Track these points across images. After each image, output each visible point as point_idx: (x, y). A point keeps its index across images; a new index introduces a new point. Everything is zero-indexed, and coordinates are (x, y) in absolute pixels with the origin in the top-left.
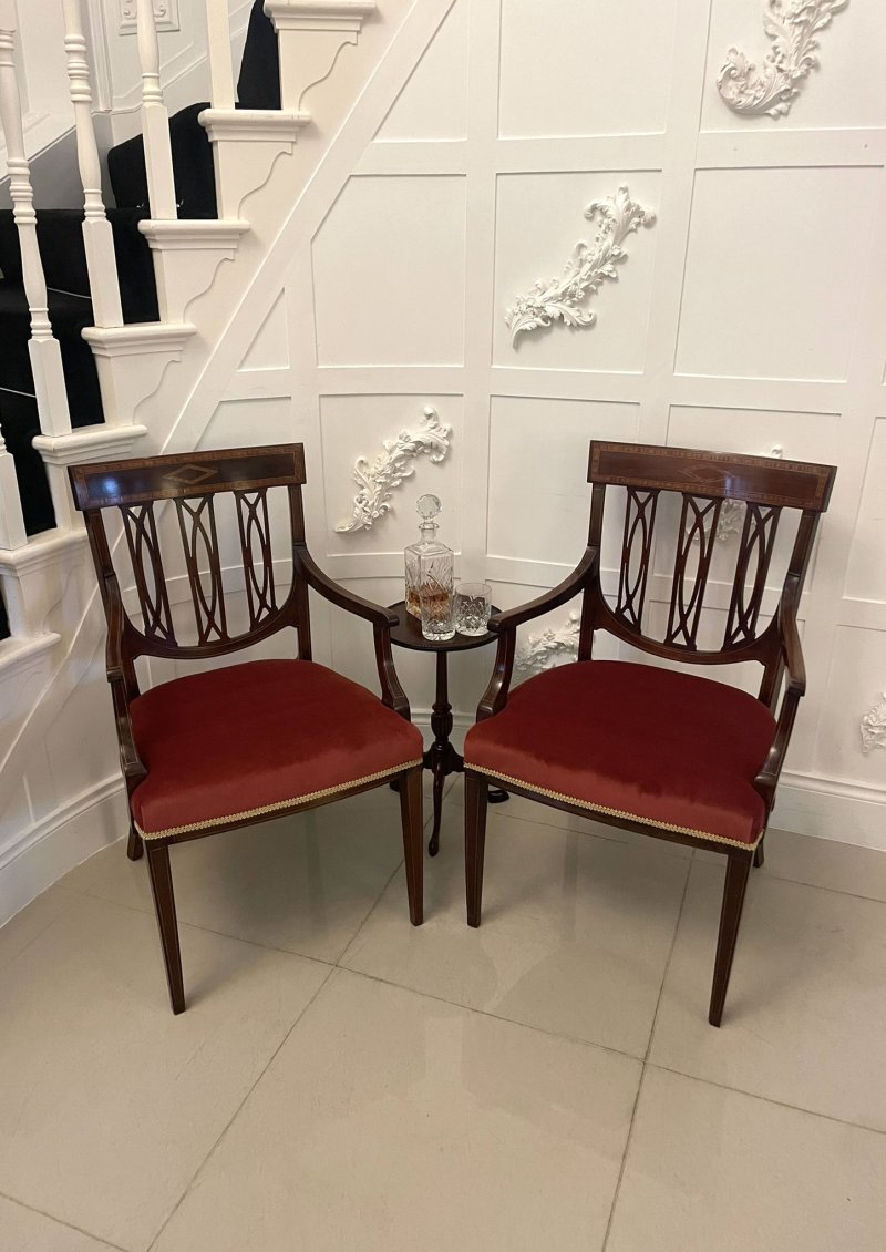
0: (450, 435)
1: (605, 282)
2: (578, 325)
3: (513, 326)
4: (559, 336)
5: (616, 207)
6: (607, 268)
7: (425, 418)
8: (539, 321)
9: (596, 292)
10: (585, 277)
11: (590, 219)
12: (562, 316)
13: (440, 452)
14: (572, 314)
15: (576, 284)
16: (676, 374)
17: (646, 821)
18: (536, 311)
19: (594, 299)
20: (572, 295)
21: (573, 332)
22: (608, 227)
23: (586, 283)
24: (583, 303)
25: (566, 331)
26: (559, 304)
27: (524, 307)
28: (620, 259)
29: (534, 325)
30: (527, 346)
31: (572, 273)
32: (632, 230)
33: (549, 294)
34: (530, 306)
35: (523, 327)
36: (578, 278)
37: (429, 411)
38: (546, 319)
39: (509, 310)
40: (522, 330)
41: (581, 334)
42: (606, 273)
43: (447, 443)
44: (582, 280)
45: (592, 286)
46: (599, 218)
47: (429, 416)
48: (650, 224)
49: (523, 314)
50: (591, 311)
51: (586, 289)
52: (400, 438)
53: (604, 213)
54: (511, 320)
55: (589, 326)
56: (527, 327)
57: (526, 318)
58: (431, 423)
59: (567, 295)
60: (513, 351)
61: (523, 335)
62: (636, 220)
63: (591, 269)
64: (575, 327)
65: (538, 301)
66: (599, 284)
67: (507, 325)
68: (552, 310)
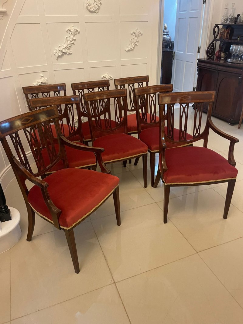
0: (47, 80)
1: (73, 45)
3: (56, 55)
4: (66, 56)
5: (73, 30)
6: (73, 42)
8: (62, 53)
11: (67, 32)
12: (66, 52)
14: (68, 51)
15: (68, 45)
16: (89, 62)
18: (61, 51)
19: (71, 48)
21: (68, 56)
22: (72, 34)
24: (69, 49)
26: (65, 50)
27: (58, 51)
28: (75, 40)
29: (61, 55)
30: (59, 59)
31: (66, 43)
32: (76, 34)
33: (63, 47)
35: (59, 55)
37: (42, 75)
39: (54, 52)
41: (70, 55)
43: (47, 82)
44: (69, 45)
46: (69, 32)
47: (42, 77)
48: (79, 33)
50: (71, 51)
51: (70, 46)
52: (37, 82)
53: (70, 31)
54: (55, 54)
55: (71, 54)
57: (59, 53)
58: (43, 78)
59: (67, 48)
60: (57, 60)
61: (59, 57)
62: (76, 32)
63: (70, 42)
64: (69, 54)
65: (61, 49)
66: (72, 45)
67: (55, 55)
68: (64, 51)
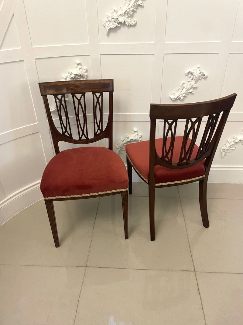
0: (87, 71)
1: (139, 8)
2: (131, 25)
3: (106, 26)
4: (124, 30)
6: (140, 2)
7: (76, 65)
8: (116, 24)
9: (136, 12)
10: (133, 6)
12: (125, 22)
13: (84, 78)
14: (129, 21)
15: (129, 9)
16: (165, 42)
18: (115, 20)
19: (135, 15)
20: (128, 13)
21: (129, 28)
23: (132, 9)
24: (131, 16)
25: (126, 28)
26: (123, 17)
27: (110, 19)
29: (115, 26)
30: (112, 35)
31: (127, 4)
33: (120, 13)
34: (113, 18)
36: (130, 6)
37: (78, 62)
38: (119, 23)
39: (104, 20)
40: (110, 28)
41: (132, 29)
42: (140, 4)
43: (86, 74)
44: (131, 7)
45: (135, 9)
47: (78, 64)
49: (110, 21)
50: (135, 20)
51: (133, 11)
52: (69, 73)
54: (106, 24)
55: (134, 25)
56: (113, 26)
57: (111, 23)
58: (79, 67)
59: (126, 13)
60: (107, 36)
61: (111, 30)
63: (135, 3)
64: (130, 26)
65: (116, 16)
66: (137, 9)
67: (104, 26)
68: (121, 20)
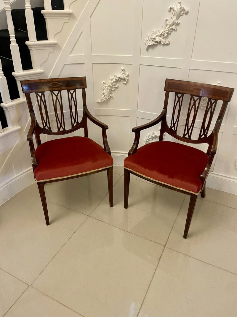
0: (128, 76)
1: (173, 31)
2: (165, 44)
4: (159, 47)
5: (177, 8)
6: (174, 27)
7: (121, 71)
8: (154, 42)
9: (170, 34)
10: (167, 30)
11: (170, 11)
12: (160, 41)
13: (125, 81)
14: (163, 41)
15: (165, 31)
16: (192, 60)
17: (169, 185)
18: (153, 39)
19: (170, 36)
20: (163, 35)
21: (163, 46)
22: (175, 14)
23: (167, 31)
24: (166, 37)
25: (162, 46)
26: (159, 38)
27: (149, 38)
28: (178, 24)
29: (152, 44)
30: (150, 50)
31: (164, 28)
32: (181, 15)
33: (157, 35)
34: (151, 38)
35: (149, 44)
36: (165, 30)
37: (123, 69)
38: (156, 42)
39: (145, 39)
40: (149, 45)
41: (166, 47)
42: (173, 28)
43: (127, 78)
44: (166, 30)
45: (169, 32)
46: (172, 11)
47: (123, 70)
48: (187, 13)
49: (149, 40)
50: (169, 40)
51: (167, 33)
52: (115, 76)
53: (174, 10)
54: (146, 42)
55: (168, 44)
56: (150, 44)
57: (150, 42)
58: (123, 72)
59: (162, 35)
60: (146, 51)
61: (149, 47)
62: (183, 12)
63: (169, 27)
64: (164, 45)
65: (154, 36)
66: (171, 32)
67: (145, 44)
68: (158, 39)
